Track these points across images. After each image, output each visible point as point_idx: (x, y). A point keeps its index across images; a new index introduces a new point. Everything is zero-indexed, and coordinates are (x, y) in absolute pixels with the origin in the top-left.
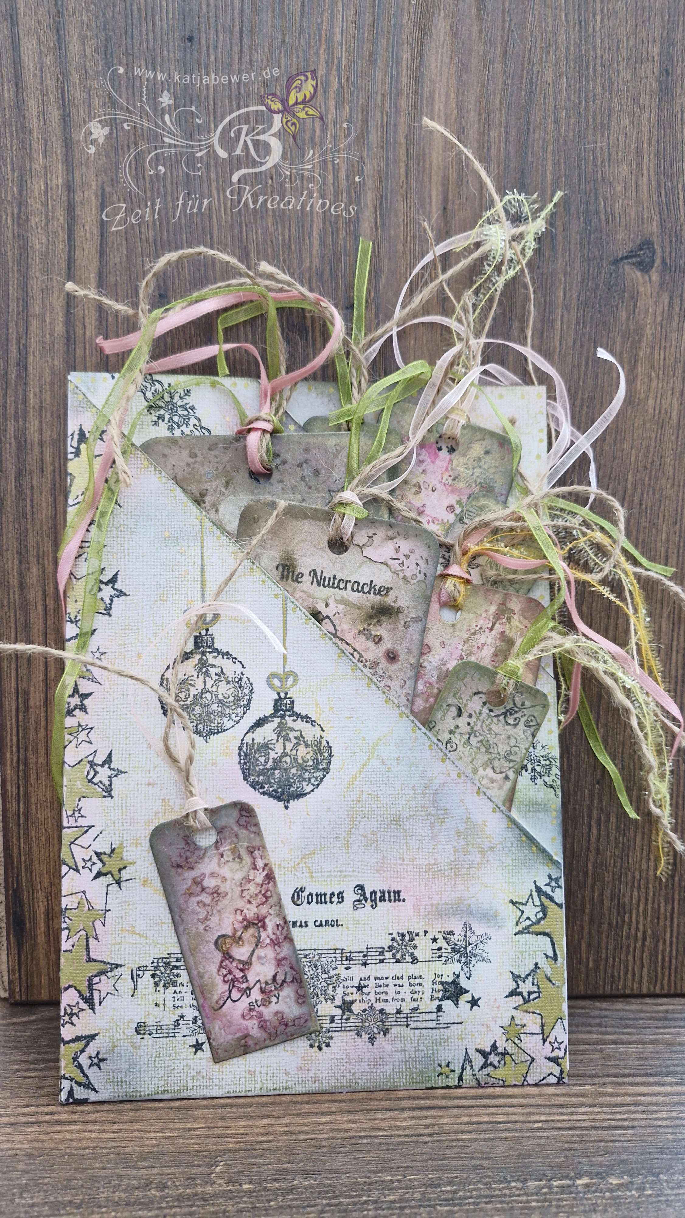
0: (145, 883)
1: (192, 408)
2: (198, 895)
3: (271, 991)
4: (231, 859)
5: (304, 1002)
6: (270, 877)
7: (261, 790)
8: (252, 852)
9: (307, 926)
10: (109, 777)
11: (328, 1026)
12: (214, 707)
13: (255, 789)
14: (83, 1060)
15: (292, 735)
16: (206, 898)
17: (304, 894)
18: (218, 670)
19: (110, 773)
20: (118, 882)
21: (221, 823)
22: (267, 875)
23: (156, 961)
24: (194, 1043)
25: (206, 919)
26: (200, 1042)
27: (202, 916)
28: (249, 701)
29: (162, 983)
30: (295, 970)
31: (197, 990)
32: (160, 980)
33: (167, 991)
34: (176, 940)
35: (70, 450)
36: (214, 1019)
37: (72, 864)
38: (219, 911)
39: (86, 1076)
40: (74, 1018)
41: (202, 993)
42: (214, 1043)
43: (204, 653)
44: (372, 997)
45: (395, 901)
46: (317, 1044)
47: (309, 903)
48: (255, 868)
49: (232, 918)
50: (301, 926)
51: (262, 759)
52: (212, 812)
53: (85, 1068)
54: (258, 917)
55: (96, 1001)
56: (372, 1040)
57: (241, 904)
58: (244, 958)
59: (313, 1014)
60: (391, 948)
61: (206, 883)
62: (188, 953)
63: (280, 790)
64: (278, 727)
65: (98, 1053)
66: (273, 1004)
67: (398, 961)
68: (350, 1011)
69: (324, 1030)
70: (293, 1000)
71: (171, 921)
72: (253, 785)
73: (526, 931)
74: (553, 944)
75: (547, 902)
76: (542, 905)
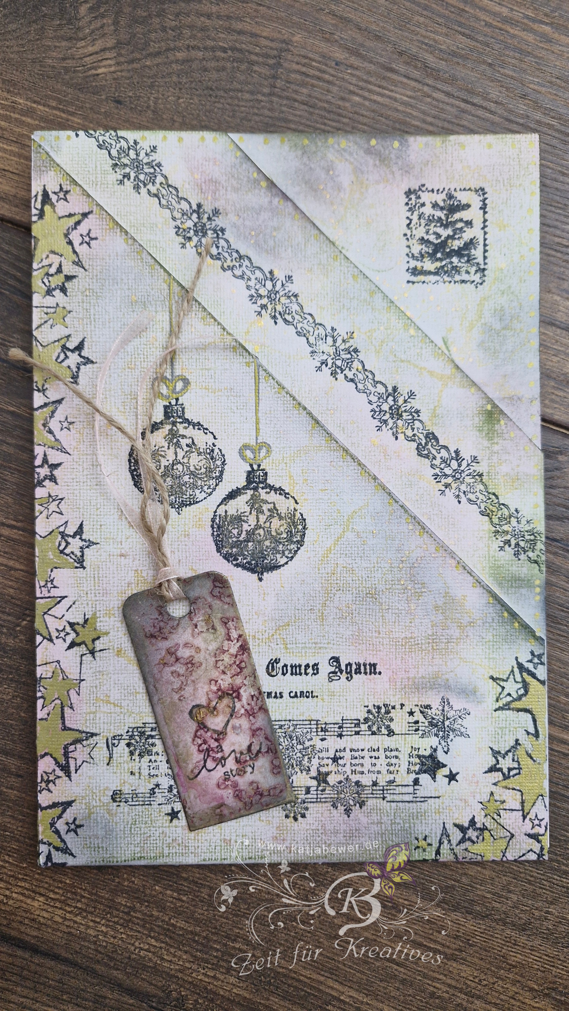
0: (119, 653)
1: (159, 165)
2: (172, 665)
3: (246, 761)
4: (205, 630)
5: (279, 773)
6: (244, 648)
7: (234, 562)
8: (226, 623)
9: (281, 697)
10: (81, 548)
11: (303, 797)
12: (186, 478)
13: (228, 561)
14: (61, 825)
15: (265, 507)
16: (180, 668)
17: (278, 665)
18: (189, 441)
19: (81, 544)
20: (92, 652)
21: (193, 594)
22: (241, 646)
23: (131, 730)
24: (170, 811)
25: (181, 689)
26: (176, 810)
27: (176, 686)
28: (222, 472)
29: (137, 752)
30: (270, 741)
31: (172, 759)
32: (135, 749)
33: (143, 760)
34: (150, 710)
35: (34, 211)
36: (189, 788)
37: (45, 634)
38: (193, 681)
39: (63, 841)
40: (51, 785)
41: (177, 762)
42: (189, 812)
43: (174, 424)
44: (348, 769)
45: (370, 674)
46: (292, 815)
47: (284, 674)
48: (229, 639)
49: (206, 688)
50: (276, 697)
51: (235, 532)
52: (184, 582)
53: (63, 833)
54: (232, 688)
55: (72, 768)
56: (348, 812)
57: (215, 674)
58: (219, 728)
59: (288, 785)
60: (366, 720)
61: (179, 654)
62: (162, 723)
63: (253, 562)
64: (251, 499)
65: (75, 819)
66: (248, 773)
67: (374, 733)
68: (326, 782)
69: (299, 800)
70: (268, 769)
71: (145, 691)
72: (226, 557)
73: (506, 707)
74: (535, 721)
75: (529, 679)
76: (524, 681)
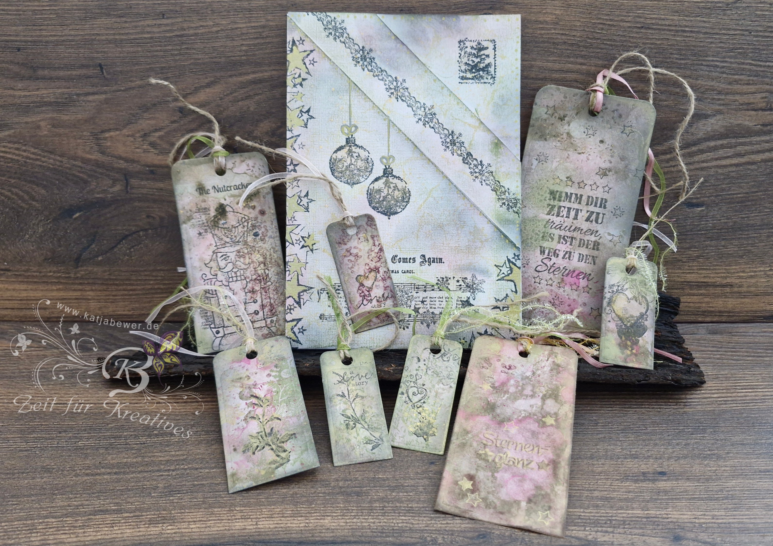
0: (324, 251)
1: (345, 29)
2: (348, 257)
3: (382, 301)
4: (363, 241)
6: (381, 250)
7: (377, 211)
8: (373, 238)
9: (398, 273)
10: (307, 203)
12: (355, 172)
13: (375, 210)
14: (296, 330)
15: (392, 186)
16: (352, 258)
17: (397, 258)
18: (357, 155)
19: (308, 201)
20: (312, 250)
21: (359, 224)
25: (352, 267)
27: (350, 266)
28: (372, 169)
30: (392, 292)
31: (348, 300)
35: (288, 49)
37: (291, 242)
38: (358, 264)
39: (297, 337)
40: (292, 311)
41: (350, 301)
43: (350, 146)
44: (428, 306)
45: (439, 263)
46: (402, 327)
47: (399, 262)
48: (374, 245)
49: (364, 267)
50: (395, 273)
51: (378, 197)
52: (355, 218)
53: (297, 333)
54: (376, 268)
55: (302, 303)
56: (428, 326)
57: (368, 261)
58: (370, 286)
60: (437, 284)
61: (352, 252)
62: (343, 283)
63: (386, 211)
64: (385, 181)
65: (303, 327)
67: (441, 290)
68: (418, 312)
69: (406, 320)
71: (335, 268)
72: (374, 208)
73: (502, 279)
74: (515, 286)
75: (513, 266)
76: (510, 267)
